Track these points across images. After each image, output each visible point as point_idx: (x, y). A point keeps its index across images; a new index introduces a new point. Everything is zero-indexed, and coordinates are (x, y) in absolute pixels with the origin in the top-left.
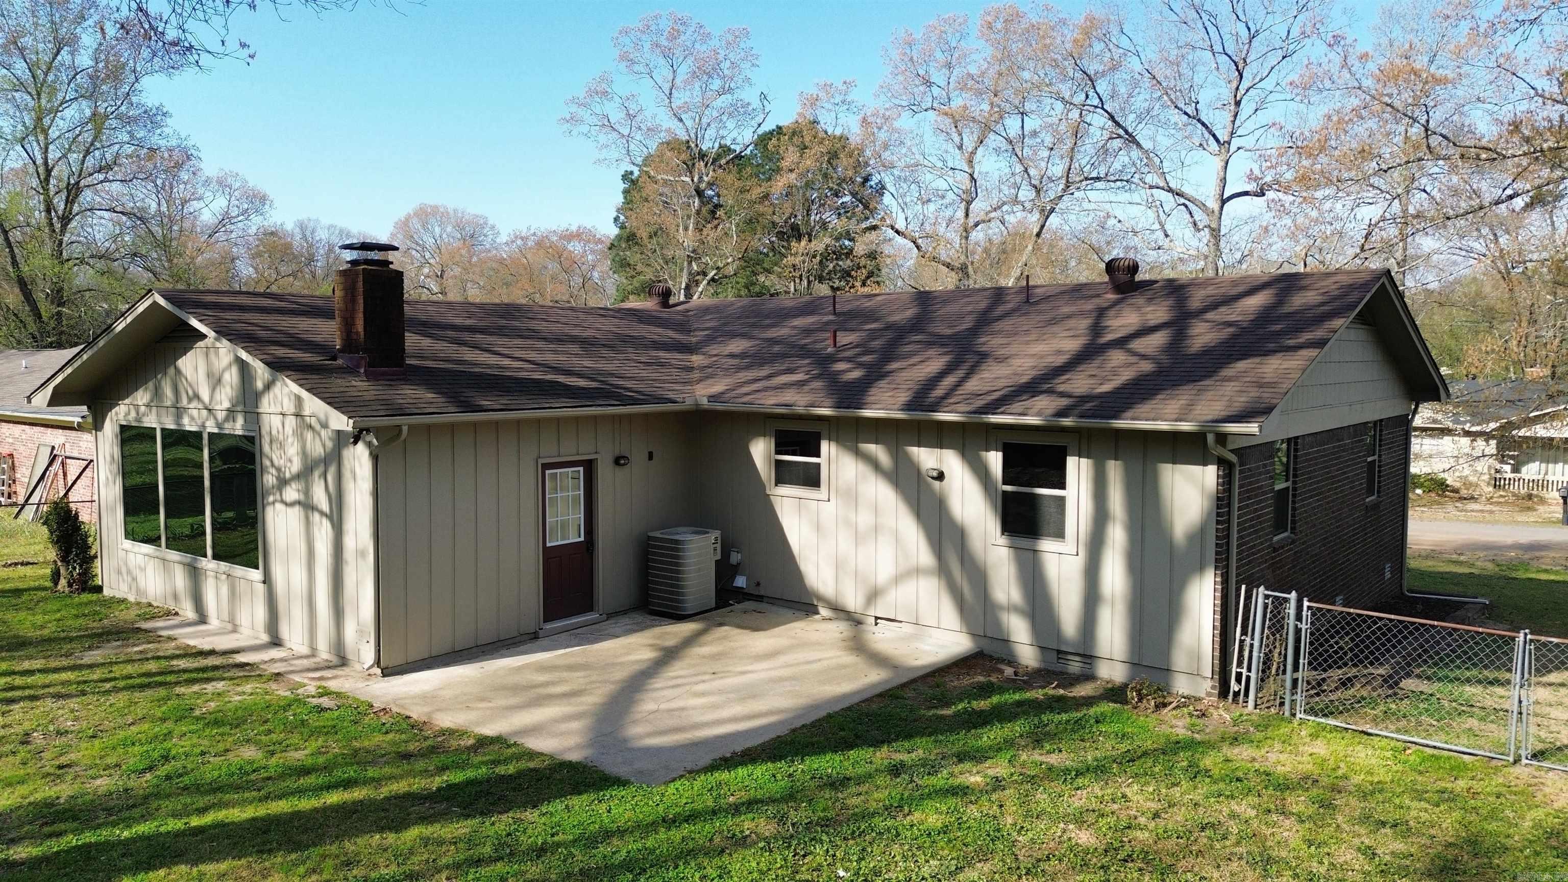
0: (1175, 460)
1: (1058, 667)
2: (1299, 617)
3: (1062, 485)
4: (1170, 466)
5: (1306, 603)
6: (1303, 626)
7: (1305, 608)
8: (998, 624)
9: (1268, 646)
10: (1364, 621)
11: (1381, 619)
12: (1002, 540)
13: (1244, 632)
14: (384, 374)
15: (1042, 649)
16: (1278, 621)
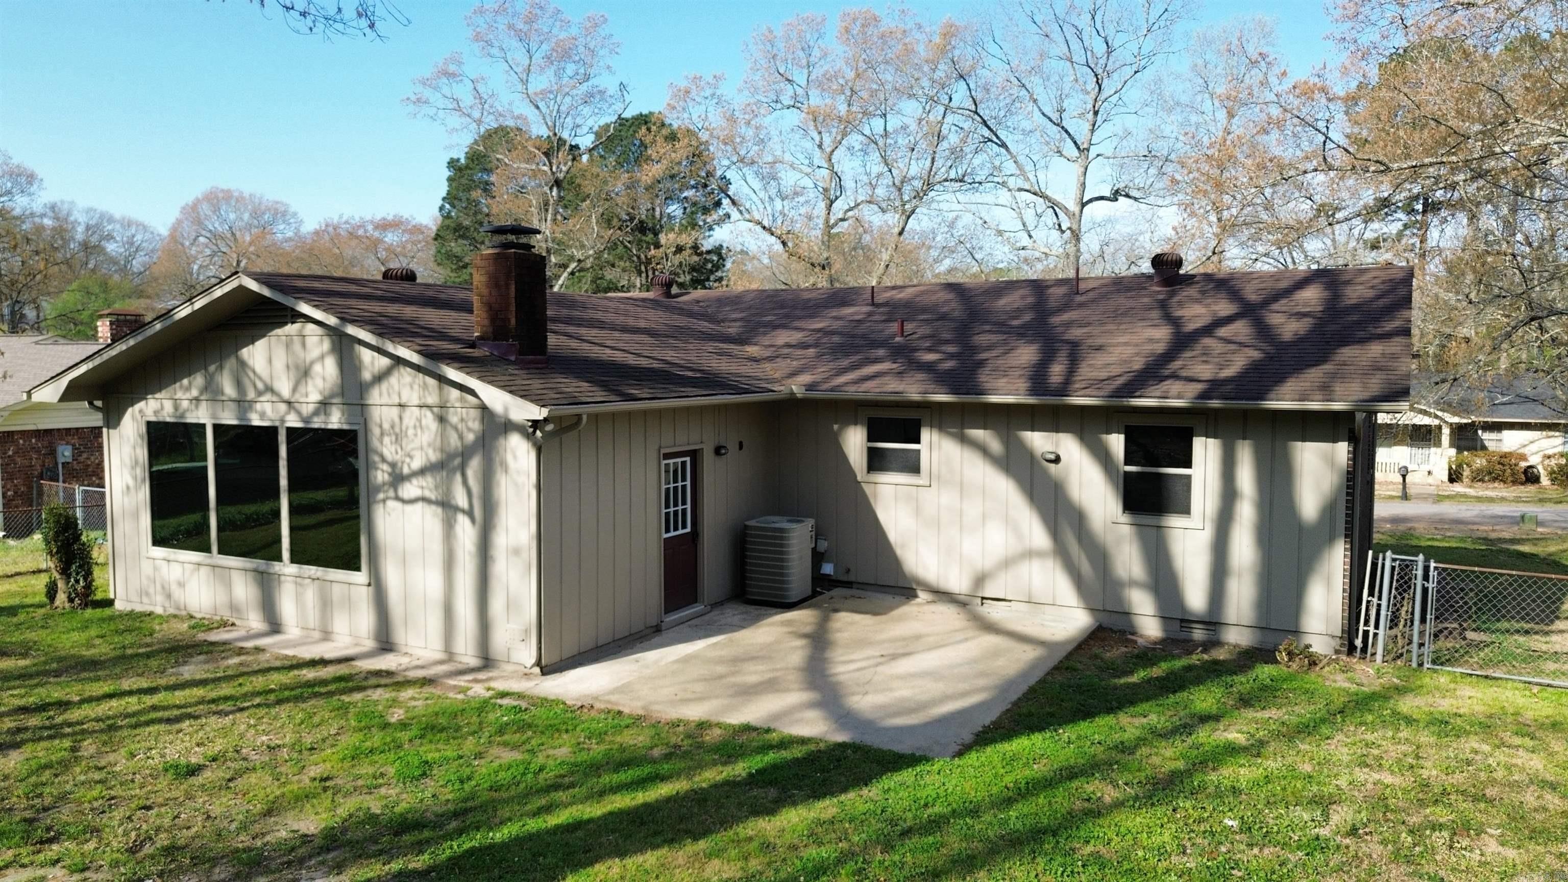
0: (1305, 438)
1: (1183, 636)
2: (1426, 577)
3: (1188, 464)
4: (1300, 443)
5: (1433, 565)
6: (1431, 585)
7: (1432, 569)
8: (1120, 599)
9: (1395, 605)
10: (1487, 578)
11: (1502, 575)
12: (1124, 518)
13: (1371, 594)
14: (530, 362)
15: (1163, 618)
16: (1406, 583)
